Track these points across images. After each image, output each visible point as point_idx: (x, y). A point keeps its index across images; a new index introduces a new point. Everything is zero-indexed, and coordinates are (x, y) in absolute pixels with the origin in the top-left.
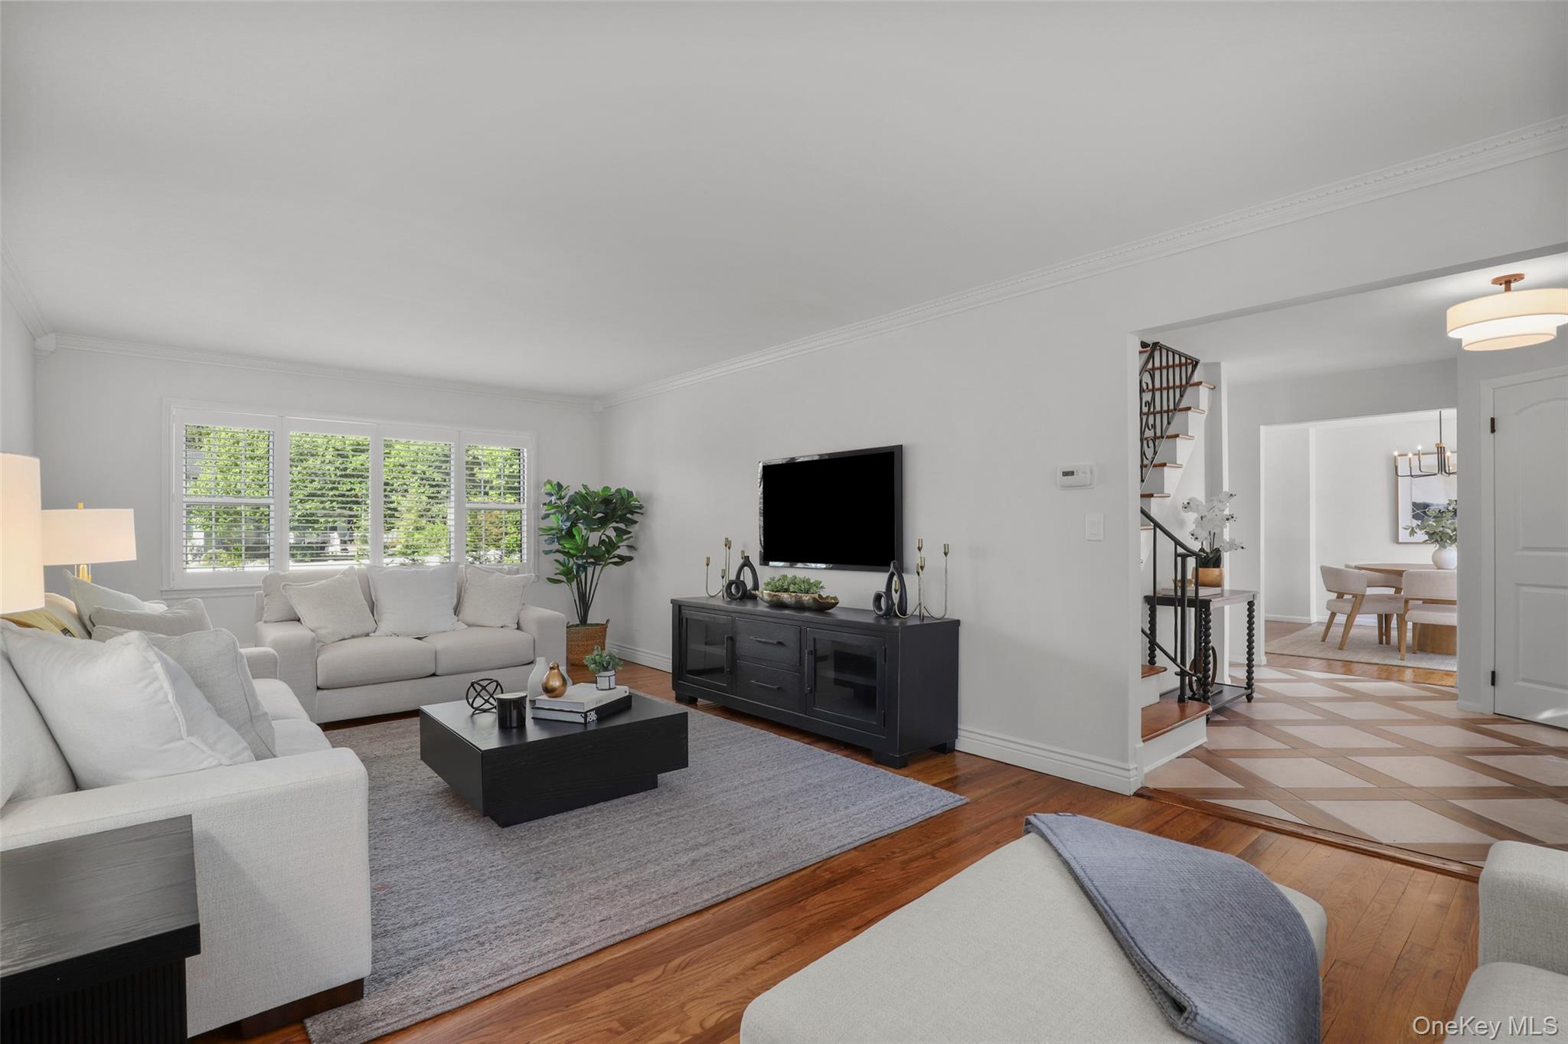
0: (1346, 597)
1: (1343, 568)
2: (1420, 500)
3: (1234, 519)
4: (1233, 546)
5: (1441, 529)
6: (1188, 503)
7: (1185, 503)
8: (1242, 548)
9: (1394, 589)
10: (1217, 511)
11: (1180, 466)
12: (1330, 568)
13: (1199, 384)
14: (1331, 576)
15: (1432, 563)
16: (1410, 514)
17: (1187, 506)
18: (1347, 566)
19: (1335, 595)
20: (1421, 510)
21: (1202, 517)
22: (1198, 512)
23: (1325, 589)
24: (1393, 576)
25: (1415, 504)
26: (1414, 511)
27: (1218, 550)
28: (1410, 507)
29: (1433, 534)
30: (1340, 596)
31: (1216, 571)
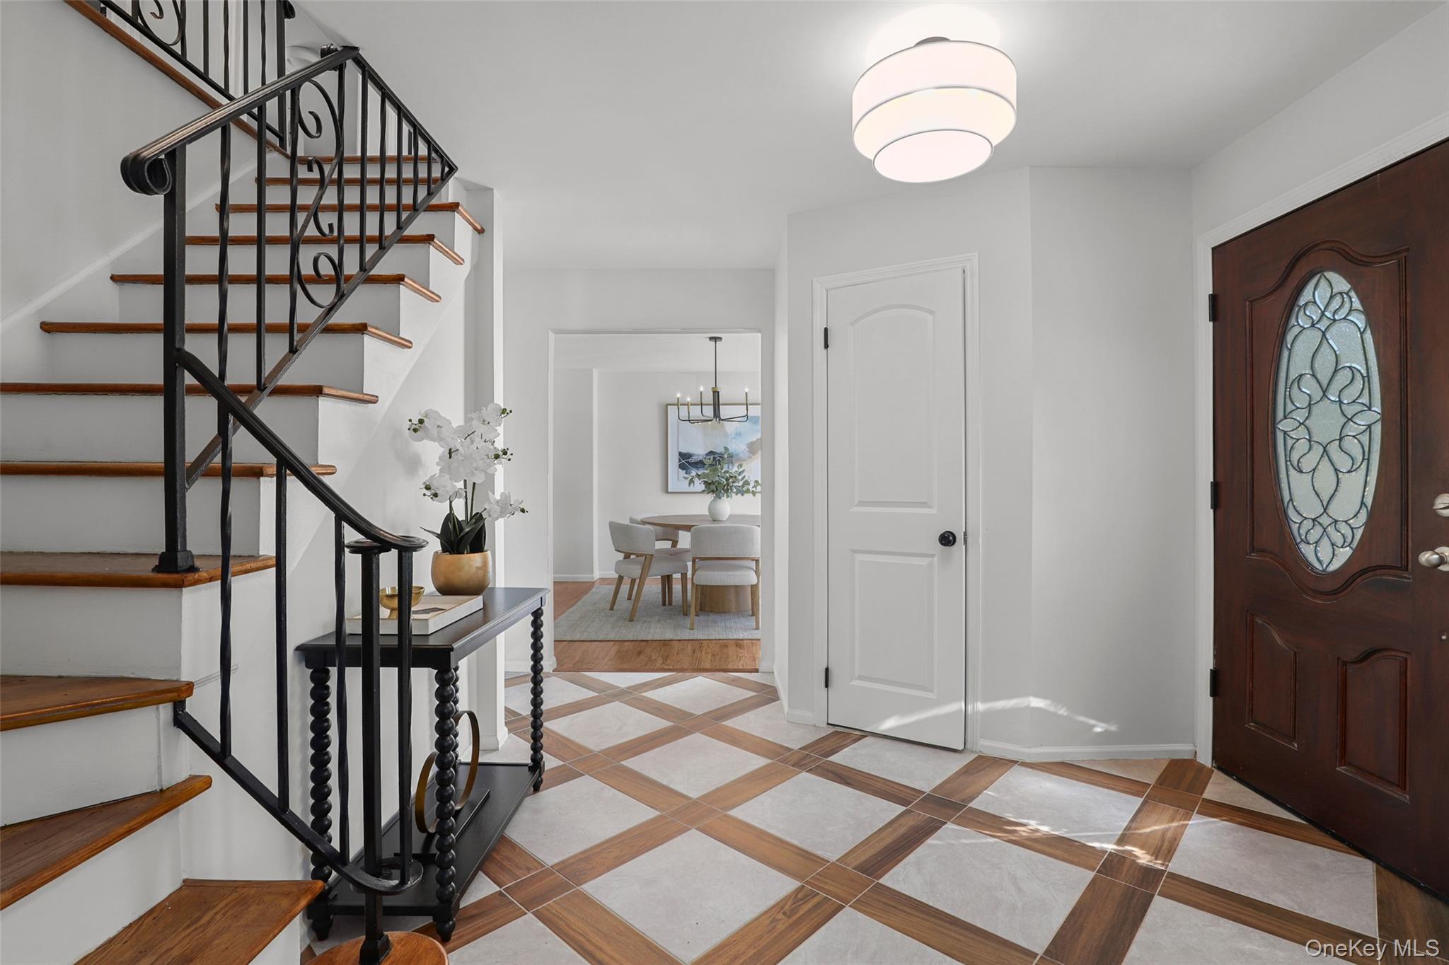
0: (632, 557)
1: (627, 522)
2: (684, 451)
3: (508, 456)
4: (507, 508)
5: (717, 478)
6: (421, 421)
7: (415, 421)
8: (523, 511)
9: (671, 542)
10: (478, 442)
11: (406, 345)
12: (619, 524)
13: (453, 207)
14: (620, 533)
15: (708, 513)
16: (677, 463)
17: (418, 427)
18: (632, 520)
19: (621, 556)
20: (686, 461)
21: (450, 453)
22: (440, 439)
23: (614, 549)
24: (670, 530)
25: (681, 454)
26: (680, 461)
27: (479, 518)
28: (677, 457)
29: (710, 483)
30: (627, 556)
31: (476, 558)
